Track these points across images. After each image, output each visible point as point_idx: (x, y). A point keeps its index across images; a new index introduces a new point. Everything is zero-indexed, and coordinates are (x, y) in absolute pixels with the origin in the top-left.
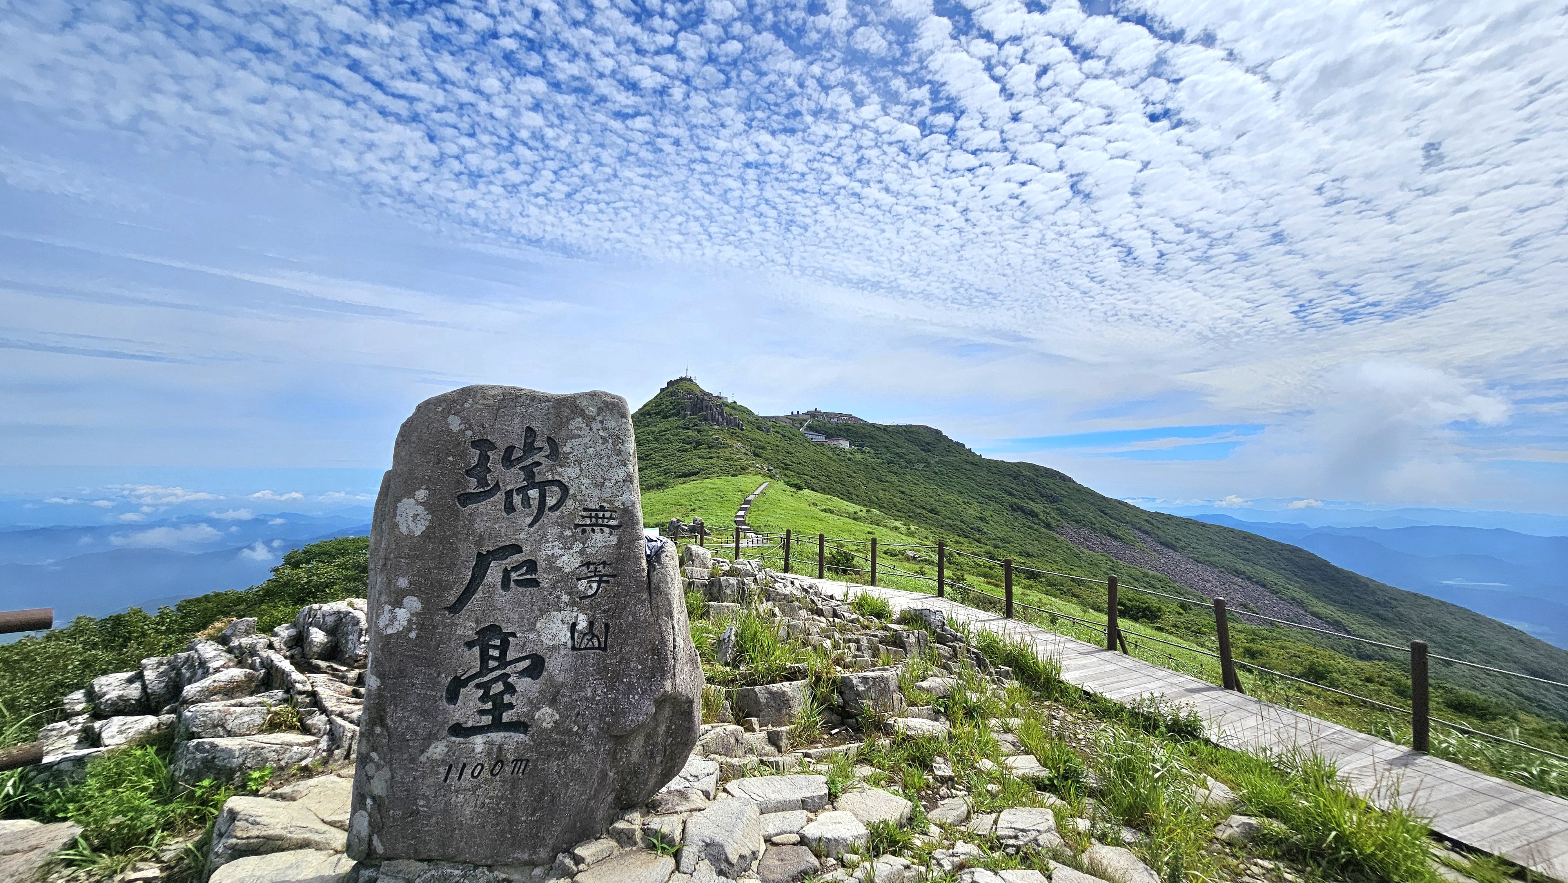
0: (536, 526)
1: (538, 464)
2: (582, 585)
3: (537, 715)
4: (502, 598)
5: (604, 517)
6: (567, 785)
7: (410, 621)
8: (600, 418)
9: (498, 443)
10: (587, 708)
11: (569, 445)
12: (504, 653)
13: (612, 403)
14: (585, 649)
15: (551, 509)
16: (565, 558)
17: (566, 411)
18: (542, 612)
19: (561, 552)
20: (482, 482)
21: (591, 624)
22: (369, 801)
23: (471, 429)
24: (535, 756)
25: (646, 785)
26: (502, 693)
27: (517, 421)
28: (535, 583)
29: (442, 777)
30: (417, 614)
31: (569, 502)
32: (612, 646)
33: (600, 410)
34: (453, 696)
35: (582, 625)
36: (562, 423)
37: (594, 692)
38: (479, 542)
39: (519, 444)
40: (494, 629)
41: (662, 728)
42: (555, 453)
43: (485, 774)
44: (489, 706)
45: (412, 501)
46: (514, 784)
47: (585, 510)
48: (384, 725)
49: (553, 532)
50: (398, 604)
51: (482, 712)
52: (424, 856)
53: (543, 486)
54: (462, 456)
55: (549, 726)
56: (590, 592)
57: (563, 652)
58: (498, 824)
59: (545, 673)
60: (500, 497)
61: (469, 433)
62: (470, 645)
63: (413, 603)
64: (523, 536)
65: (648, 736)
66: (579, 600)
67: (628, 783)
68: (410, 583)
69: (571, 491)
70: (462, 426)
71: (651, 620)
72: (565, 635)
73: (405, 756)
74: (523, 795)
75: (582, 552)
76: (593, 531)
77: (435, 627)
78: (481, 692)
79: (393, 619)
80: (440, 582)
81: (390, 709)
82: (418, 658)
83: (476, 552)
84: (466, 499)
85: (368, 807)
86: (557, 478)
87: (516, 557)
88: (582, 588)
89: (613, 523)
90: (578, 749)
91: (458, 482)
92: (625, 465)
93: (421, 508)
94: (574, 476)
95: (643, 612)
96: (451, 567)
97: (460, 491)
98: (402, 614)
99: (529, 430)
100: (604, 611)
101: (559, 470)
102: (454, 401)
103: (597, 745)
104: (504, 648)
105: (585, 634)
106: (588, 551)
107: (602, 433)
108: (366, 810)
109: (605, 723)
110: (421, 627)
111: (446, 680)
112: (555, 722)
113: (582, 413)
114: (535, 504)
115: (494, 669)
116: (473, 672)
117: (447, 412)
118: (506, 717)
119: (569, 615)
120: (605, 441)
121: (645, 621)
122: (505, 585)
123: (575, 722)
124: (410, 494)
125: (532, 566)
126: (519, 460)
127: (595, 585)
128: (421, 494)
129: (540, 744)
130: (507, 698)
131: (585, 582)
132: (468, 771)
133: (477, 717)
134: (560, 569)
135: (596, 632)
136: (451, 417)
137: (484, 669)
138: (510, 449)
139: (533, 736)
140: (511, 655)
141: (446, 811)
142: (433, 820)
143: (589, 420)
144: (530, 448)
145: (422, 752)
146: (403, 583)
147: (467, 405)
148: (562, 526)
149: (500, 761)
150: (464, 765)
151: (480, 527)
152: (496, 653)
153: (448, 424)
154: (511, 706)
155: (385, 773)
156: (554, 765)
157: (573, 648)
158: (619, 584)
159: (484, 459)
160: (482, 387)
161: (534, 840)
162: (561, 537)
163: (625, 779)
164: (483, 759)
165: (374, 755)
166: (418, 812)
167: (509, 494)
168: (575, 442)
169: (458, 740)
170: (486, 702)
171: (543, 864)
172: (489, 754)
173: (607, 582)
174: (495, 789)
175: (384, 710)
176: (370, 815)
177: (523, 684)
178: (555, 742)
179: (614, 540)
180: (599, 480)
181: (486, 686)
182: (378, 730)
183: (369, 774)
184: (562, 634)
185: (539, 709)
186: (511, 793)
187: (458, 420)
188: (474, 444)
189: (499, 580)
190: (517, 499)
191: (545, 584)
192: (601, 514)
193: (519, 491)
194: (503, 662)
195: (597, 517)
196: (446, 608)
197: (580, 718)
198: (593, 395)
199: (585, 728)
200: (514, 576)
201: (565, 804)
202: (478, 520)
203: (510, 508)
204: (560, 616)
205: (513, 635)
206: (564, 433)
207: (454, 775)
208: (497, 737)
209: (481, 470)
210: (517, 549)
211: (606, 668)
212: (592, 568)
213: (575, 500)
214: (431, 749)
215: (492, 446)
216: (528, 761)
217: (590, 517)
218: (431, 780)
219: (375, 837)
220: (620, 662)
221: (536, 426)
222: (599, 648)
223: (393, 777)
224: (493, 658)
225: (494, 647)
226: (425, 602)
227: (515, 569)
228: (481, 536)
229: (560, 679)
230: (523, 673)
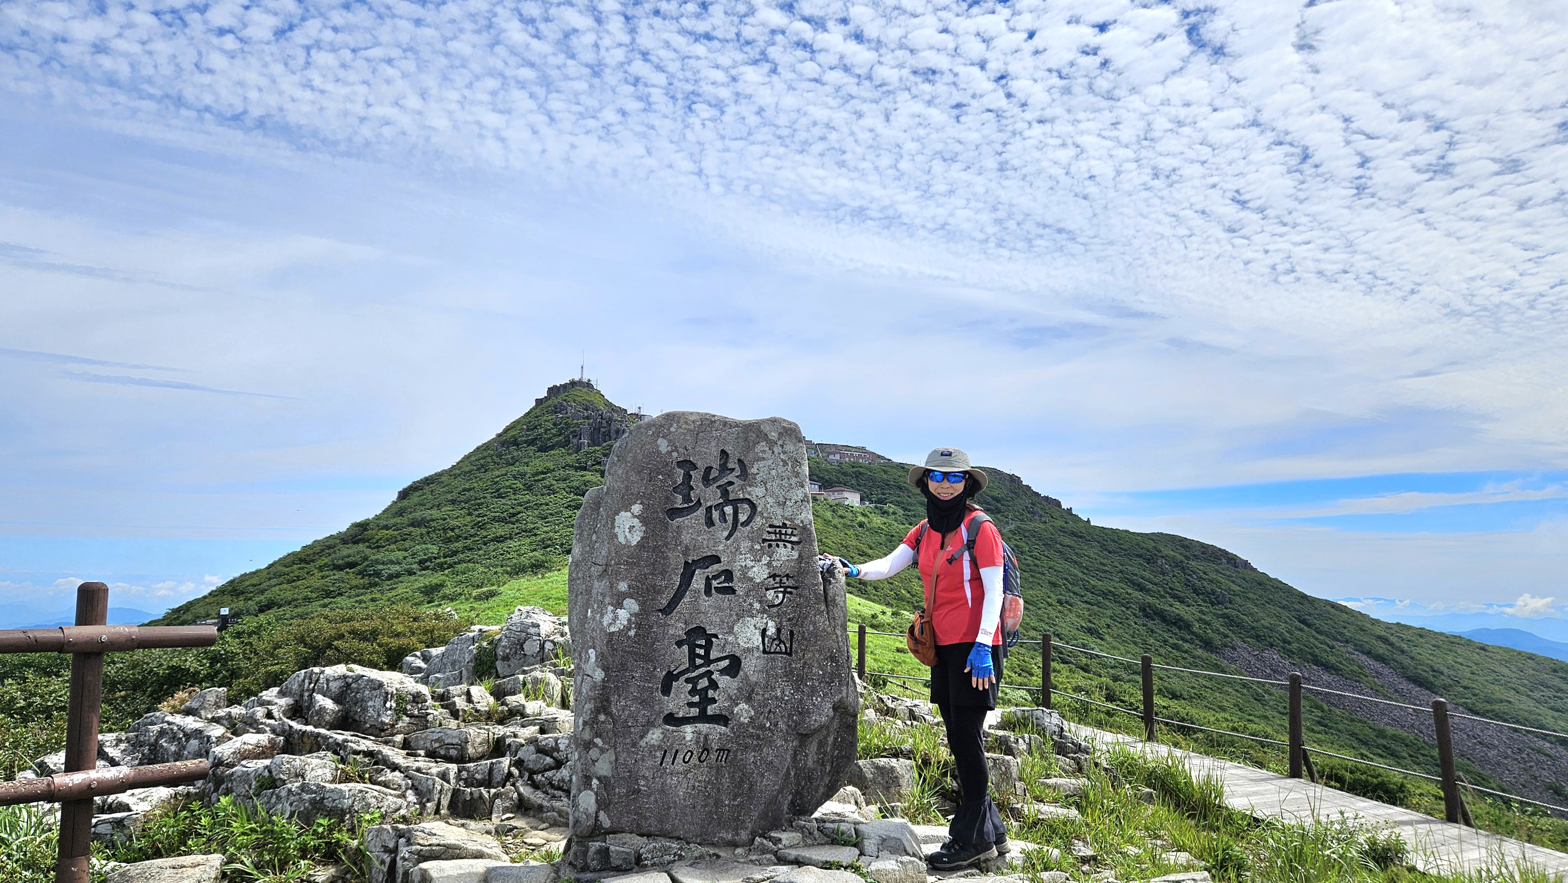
0: (732, 539)
1: (731, 483)
2: (770, 595)
3: (736, 710)
4: (706, 603)
5: (786, 534)
6: (763, 776)
7: (629, 620)
8: (780, 442)
9: (699, 464)
10: (778, 706)
11: (756, 466)
12: (707, 653)
13: (791, 429)
14: (775, 653)
15: (742, 524)
16: (755, 569)
17: (752, 436)
18: (739, 617)
19: (752, 564)
20: (687, 499)
21: (779, 630)
22: (595, 782)
23: (677, 451)
24: (735, 747)
25: (817, 792)
26: (706, 690)
27: (713, 444)
28: (731, 591)
29: (659, 760)
30: (636, 615)
31: (758, 520)
32: (796, 652)
33: (780, 434)
34: (666, 690)
35: (771, 631)
36: (749, 447)
37: (783, 692)
38: (685, 553)
39: (716, 465)
40: (700, 631)
41: (831, 740)
42: (744, 474)
43: (695, 760)
44: (696, 699)
45: (629, 514)
46: (719, 769)
47: (771, 526)
48: (608, 714)
49: (745, 545)
50: (619, 605)
51: (691, 705)
52: (644, 831)
53: (735, 503)
54: (670, 475)
55: (746, 721)
56: (777, 602)
57: (756, 655)
58: (706, 805)
59: (741, 673)
60: (701, 511)
61: (675, 454)
62: (680, 644)
63: (632, 605)
64: (721, 548)
65: (821, 744)
66: (768, 608)
67: (803, 788)
68: (629, 586)
69: (759, 509)
70: (669, 448)
71: (829, 629)
72: (757, 640)
73: (628, 741)
74: (726, 781)
75: (769, 565)
76: (778, 546)
77: (651, 627)
78: (690, 686)
79: (615, 618)
80: (654, 586)
81: (614, 698)
82: (636, 654)
83: (683, 561)
84: (674, 513)
85: (594, 786)
86: (747, 496)
87: (716, 567)
88: (770, 598)
89: (794, 539)
90: (770, 743)
91: (667, 498)
92: (803, 486)
93: (636, 520)
94: (761, 495)
95: (822, 621)
96: (663, 573)
97: (669, 507)
98: (623, 615)
99: (723, 452)
100: (789, 620)
101: (749, 489)
102: (661, 426)
103: (786, 741)
104: (708, 647)
105: (774, 640)
106: (774, 564)
107: (782, 456)
108: (592, 790)
109: (793, 721)
110: (639, 626)
111: (661, 674)
112: (751, 718)
113: (766, 438)
114: (730, 519)
115: (701, 666)
116: (682, 668)
117: (656, 435)
118: (711, 710)
119: (761, 621)
120: (785, 463)
121: (824, 630)
122: (708, 592)
123: (767, 718)
124: (627, 509)
125: (728, 575)
126: (715, 479)
127: (781, 595)
128: (637, 508)
129: (739, 736)
130: (711, 693)
131: (772, 592)
132: (680, 756)
133: (687, 709)
134: (751, 579)
135: (783, 638)
136: (660, 440)
137: (693, 666)
138: (709, 469)
139: (733, 729)
140: (714, 655)
141: (662, 791)
142: (652, 798)
143: (772, 444)
144: (724, 469)
145: (642, 737)
146: (623, 586)
147: (672, 429)
148: (752, 540)
149: (706, 749)
150: (677, 751)
151: (686, 538)
152: (702, 652)
153: (658, 446)
154: (714, 701)
155: (610, 756)
156: (751, 756)
157: (764, 652)
158: (800, 596)
159: (687, 477)
160: (684, 413)
161: (737, 824)
162: (752, 549)
163: (799, 784)
164: (693, 747)
165: (598, 741)
166: (639, 791)
167: (709, 510)
168: (761, 464)
169: (671, 728)
170: (693, 696)
171: (743, 846)
172: (697, 742)
173: (791, 593)
174: (702, 774)
175: (608, 700)
176: (596, 794)
177: (723, 681)
178: (751, 736)
179: (795, 555)
180: (781, 499)
181: (693, 681)
182: (602, 717)
183: (594, 758)
184: (755, 638)
185: (737, 704)
186: (716, 779)
187: (666, 442)
188: (680, 464)
189: (703, 586)
190: (716, 515)
191: (740, 592)
192: (783, 531)
193: (717, 507)
194: (708, 661)
195: (780, 533)
196: (660, 611)
197: (772, 715)
198: (774, 421)
199: (776, 725)
200: (715, 583)
201: (761, 792)
202: (684, 532)
203: (710, 523)
204: (753, 622)
205: (716, 636)
206: (751, 456)
207: (669, 759)
208: (704, 727)
209: (687, 486)
210: (716, 559)
211: (791, 672)
212: (778, 579)
213: (763, 517)
214: (649, 735)
215: (694, 467)
216: (729, 751)
217: (775, 533)
218: (649, 763)
219: (602, 813)
220: (804, 667)
221: (729, 449)
222: (786, 653)
223: (617, 759)
224: (699, 656)
225: (700, 647)
226: (642, 604)
227: (715, 577)
228: (687, 547)
229: (753, 679)
230: (723, 672)
